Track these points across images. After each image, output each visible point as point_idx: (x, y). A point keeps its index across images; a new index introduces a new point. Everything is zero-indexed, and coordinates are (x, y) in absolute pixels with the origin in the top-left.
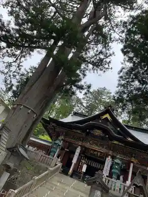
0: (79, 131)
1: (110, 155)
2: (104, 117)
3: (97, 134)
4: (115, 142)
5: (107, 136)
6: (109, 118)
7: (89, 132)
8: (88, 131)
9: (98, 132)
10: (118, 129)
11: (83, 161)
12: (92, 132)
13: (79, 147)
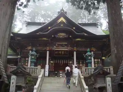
0: (45, 39)
1: (75, 51)
2: (60, 20)
3: (61, 37)
4: (78, 40)
6: (64, 20)
9: (62, 35)
10: (74, 28)
11: (52, 62)
12: (57, 36)
13: (48, 52)
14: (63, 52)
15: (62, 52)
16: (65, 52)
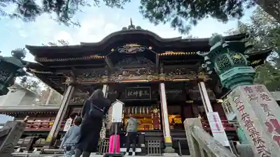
5: (150, 48)
8: (113, 50)
12: (122, 51)
13: (105, 86)
14: (141, 92)
16: (146, 92)
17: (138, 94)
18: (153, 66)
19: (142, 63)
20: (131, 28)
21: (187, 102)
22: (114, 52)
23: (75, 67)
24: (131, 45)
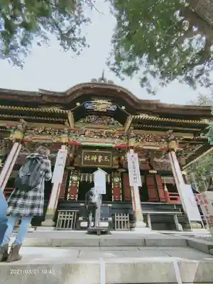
1: (132, 148)
3: (100, 108)
4: (143, 116)
5: (123, 108)
7: (82, 108)
8: (78, 104)
9: (102, 105)
11: (75, 178)
12: (89, 107)
13: (64, 147)
14: (100, 157)
15: (98, 158)
16: (106, 158)
17: (97, 160)
18: (122, 129)
19: (108, 124)
20: (103, 82)
21: (151, 172)
22: (79, 107)
23: (25, 120)
24: (101, 101)
